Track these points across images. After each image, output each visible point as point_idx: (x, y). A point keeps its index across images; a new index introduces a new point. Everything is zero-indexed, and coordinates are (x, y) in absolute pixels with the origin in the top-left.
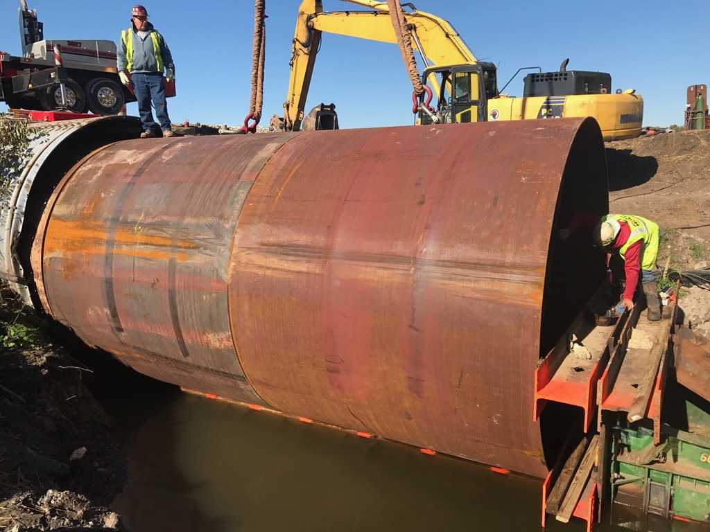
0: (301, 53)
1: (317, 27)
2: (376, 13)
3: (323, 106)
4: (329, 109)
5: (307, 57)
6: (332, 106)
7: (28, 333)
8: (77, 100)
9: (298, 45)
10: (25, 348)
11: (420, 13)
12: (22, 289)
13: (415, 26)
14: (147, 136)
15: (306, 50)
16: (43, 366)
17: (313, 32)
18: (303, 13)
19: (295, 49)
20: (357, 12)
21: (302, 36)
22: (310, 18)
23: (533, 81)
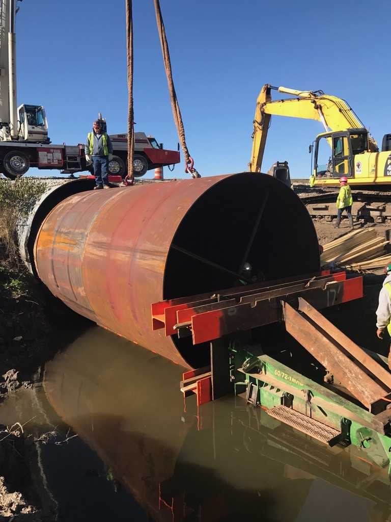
0: (258, 129)
1: (266, 112)
2: (298, 99)
3: (278, 163)
4: (284, 165)
5: (261, 131)
6: (286, 163)
7: (19, 284)
8: (121, 168)
9: (256, 125)
10: (14, 291)
11: (325, 96)
12: (29, 265)
13: (320, 106)
14: (97, 189)
15: (261, 127)
16: (18, 299)
17: (264, 115)
18: (259, 103)
19: (255, 127)
20: (290, 99)
21: (258, 118)
22: (263, 106)
23: (387, 140)
